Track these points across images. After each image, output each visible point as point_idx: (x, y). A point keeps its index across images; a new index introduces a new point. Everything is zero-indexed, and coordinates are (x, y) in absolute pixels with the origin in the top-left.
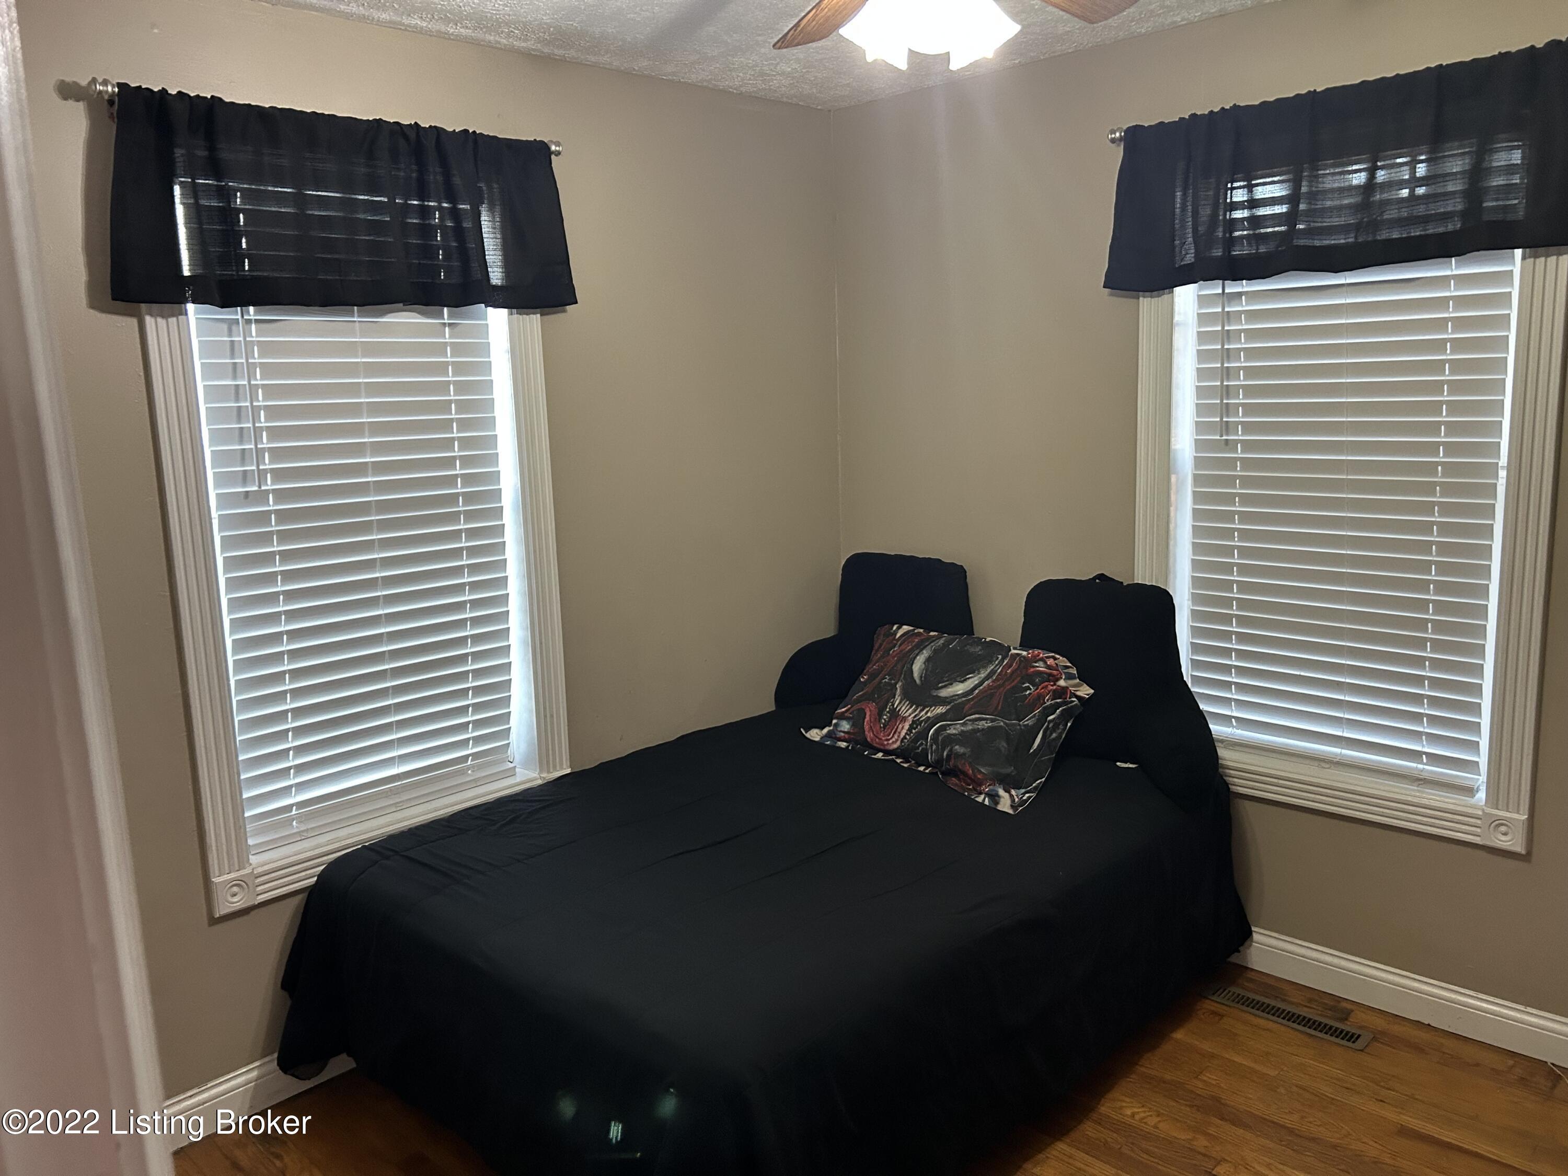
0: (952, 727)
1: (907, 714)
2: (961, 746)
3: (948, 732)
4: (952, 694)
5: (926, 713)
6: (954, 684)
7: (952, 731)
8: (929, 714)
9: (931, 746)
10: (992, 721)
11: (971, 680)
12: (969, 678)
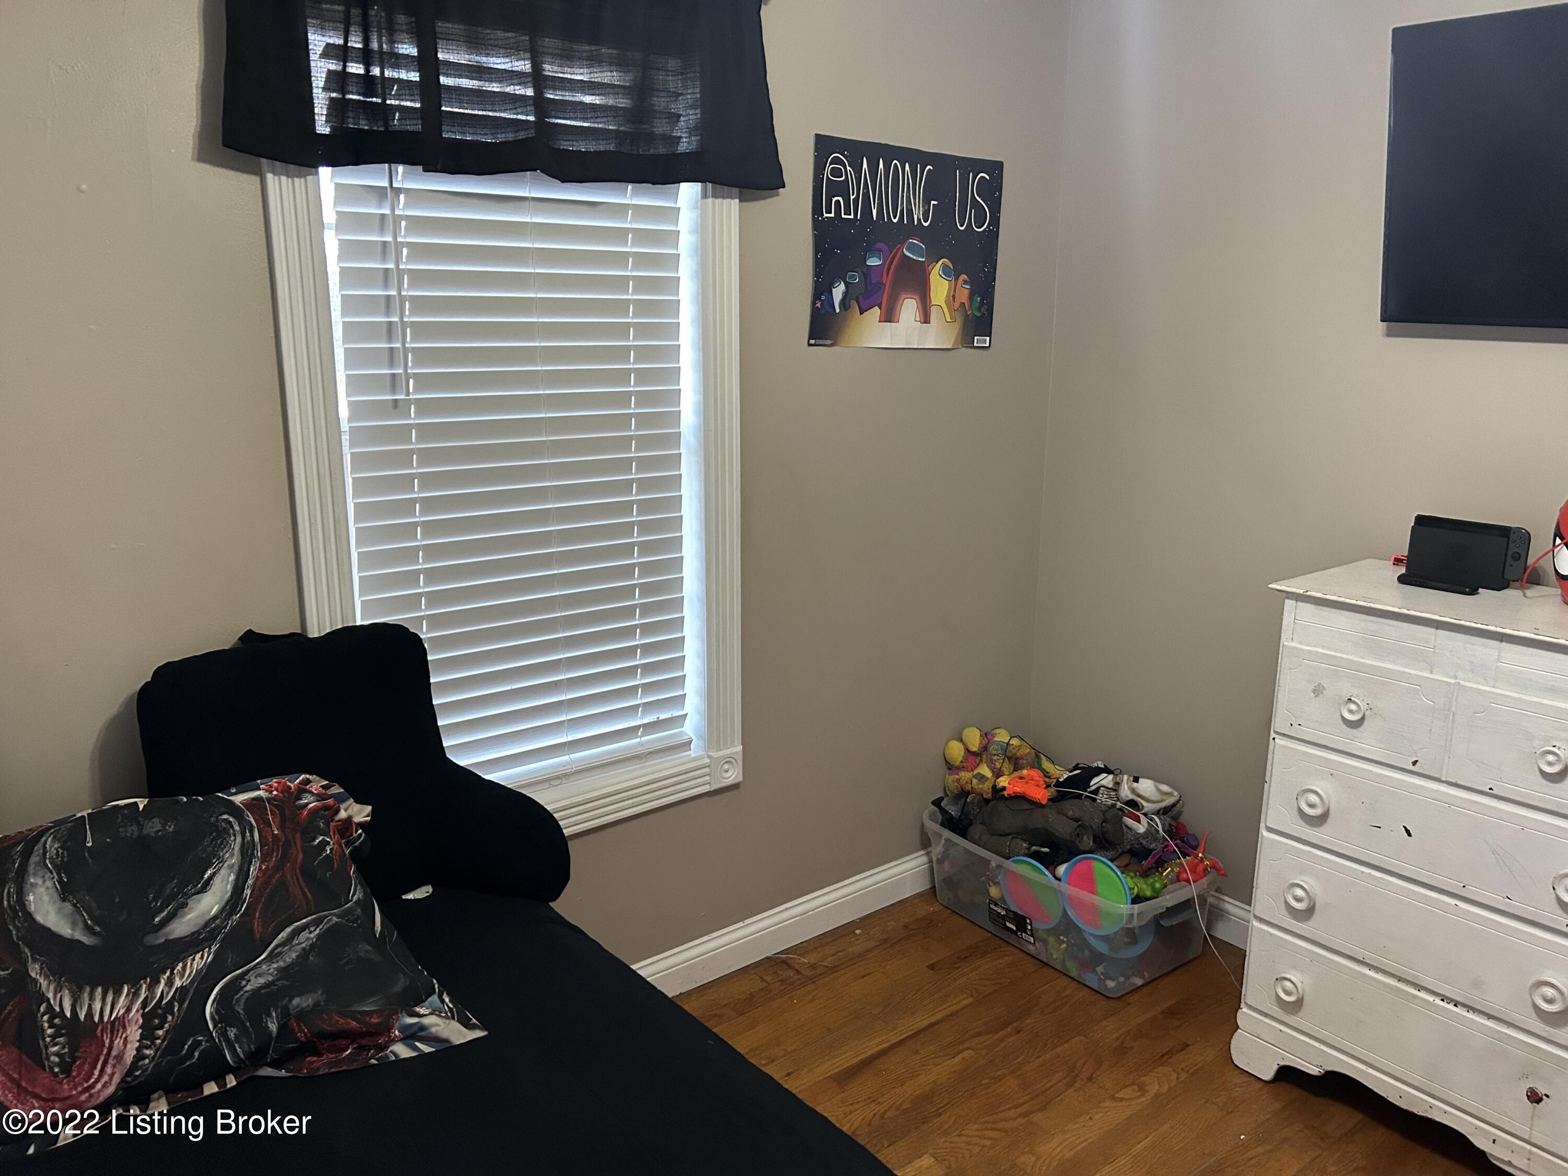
0: (251, 976)
1: (120, 1009)
2: (300, 994)
3: (248, 988)
4: (201, 922)
5: (170, 983)
6: (191, 903)
7: (254, 983)
8: (178, 983)
9: (224, 1034)
10: (317, 923)
11: (217, 880)
12: (211, 878)
